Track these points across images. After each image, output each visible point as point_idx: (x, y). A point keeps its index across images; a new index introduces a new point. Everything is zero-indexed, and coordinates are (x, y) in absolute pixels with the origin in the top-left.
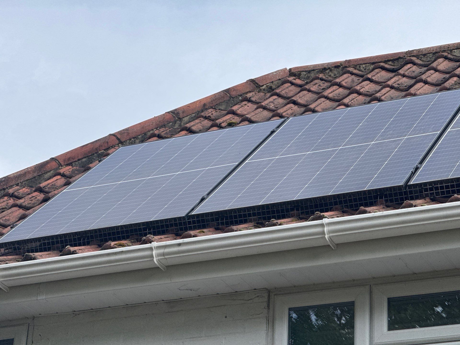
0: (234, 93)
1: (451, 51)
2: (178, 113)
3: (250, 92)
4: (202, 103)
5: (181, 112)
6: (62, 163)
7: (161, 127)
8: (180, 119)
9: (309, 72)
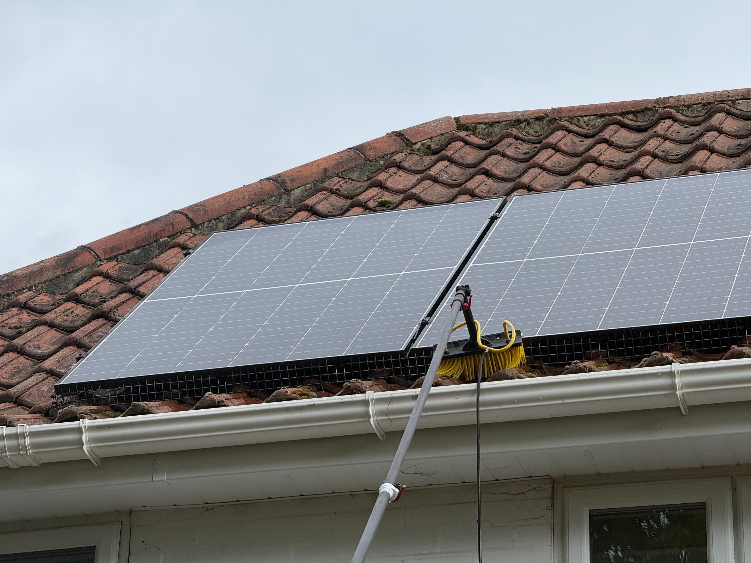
0: (371, 154)
1: (733, 101)
2: (283, 182)
3: (397, 152)
4: (321, 168)
5: (288, 180)
6: (101, 255)
7: (258, 203)
8: (288, 192)
9: (492, 125)
